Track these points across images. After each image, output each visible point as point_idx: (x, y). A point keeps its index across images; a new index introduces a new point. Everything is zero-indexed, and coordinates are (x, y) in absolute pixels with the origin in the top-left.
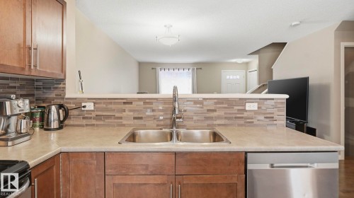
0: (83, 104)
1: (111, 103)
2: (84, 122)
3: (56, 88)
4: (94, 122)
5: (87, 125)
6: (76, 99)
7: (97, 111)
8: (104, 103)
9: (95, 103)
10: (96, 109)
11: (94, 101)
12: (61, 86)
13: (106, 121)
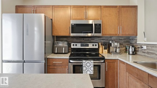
0: (142, 46)
1: (153, 47)
2: (143, 54)
3: (135, 39)
4: (146, 55)
5: (144, 56)
6: (140, 44)
7: (148, 50)
8: (150, 47)
9: (147, 46)
10: (147, 49)
11: (147, 45)
12: (136, 39)
13: (152, 55)
